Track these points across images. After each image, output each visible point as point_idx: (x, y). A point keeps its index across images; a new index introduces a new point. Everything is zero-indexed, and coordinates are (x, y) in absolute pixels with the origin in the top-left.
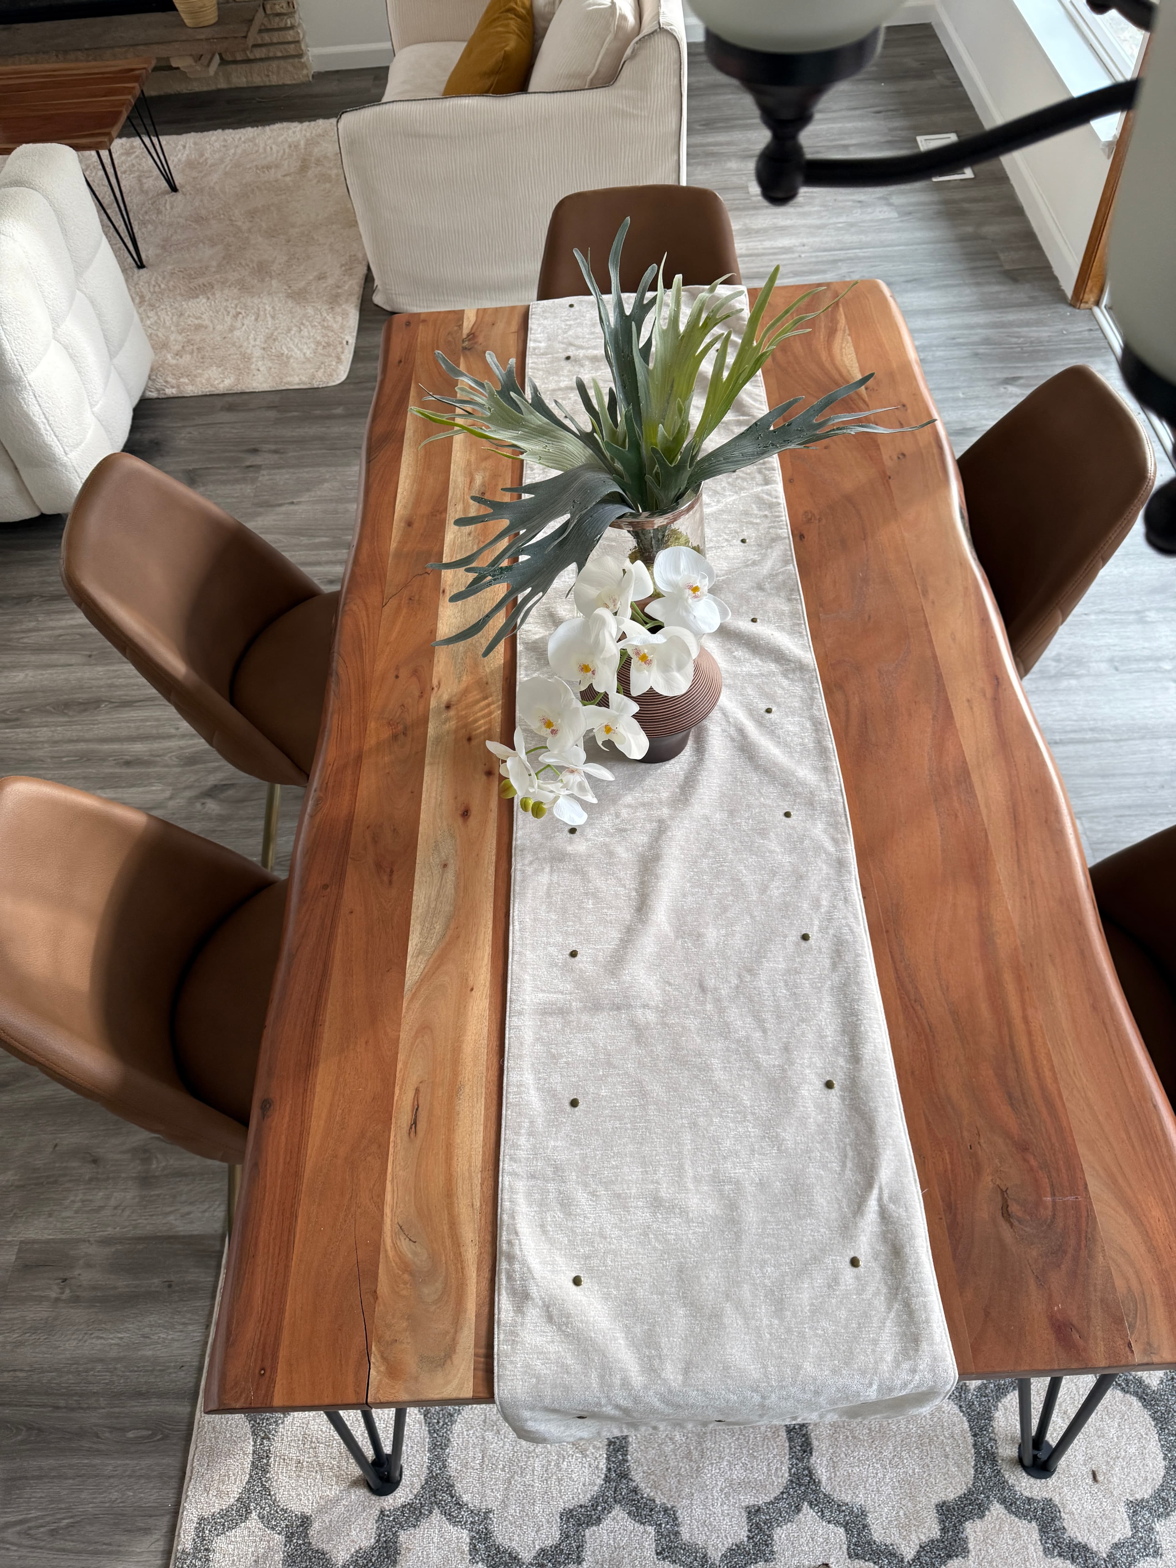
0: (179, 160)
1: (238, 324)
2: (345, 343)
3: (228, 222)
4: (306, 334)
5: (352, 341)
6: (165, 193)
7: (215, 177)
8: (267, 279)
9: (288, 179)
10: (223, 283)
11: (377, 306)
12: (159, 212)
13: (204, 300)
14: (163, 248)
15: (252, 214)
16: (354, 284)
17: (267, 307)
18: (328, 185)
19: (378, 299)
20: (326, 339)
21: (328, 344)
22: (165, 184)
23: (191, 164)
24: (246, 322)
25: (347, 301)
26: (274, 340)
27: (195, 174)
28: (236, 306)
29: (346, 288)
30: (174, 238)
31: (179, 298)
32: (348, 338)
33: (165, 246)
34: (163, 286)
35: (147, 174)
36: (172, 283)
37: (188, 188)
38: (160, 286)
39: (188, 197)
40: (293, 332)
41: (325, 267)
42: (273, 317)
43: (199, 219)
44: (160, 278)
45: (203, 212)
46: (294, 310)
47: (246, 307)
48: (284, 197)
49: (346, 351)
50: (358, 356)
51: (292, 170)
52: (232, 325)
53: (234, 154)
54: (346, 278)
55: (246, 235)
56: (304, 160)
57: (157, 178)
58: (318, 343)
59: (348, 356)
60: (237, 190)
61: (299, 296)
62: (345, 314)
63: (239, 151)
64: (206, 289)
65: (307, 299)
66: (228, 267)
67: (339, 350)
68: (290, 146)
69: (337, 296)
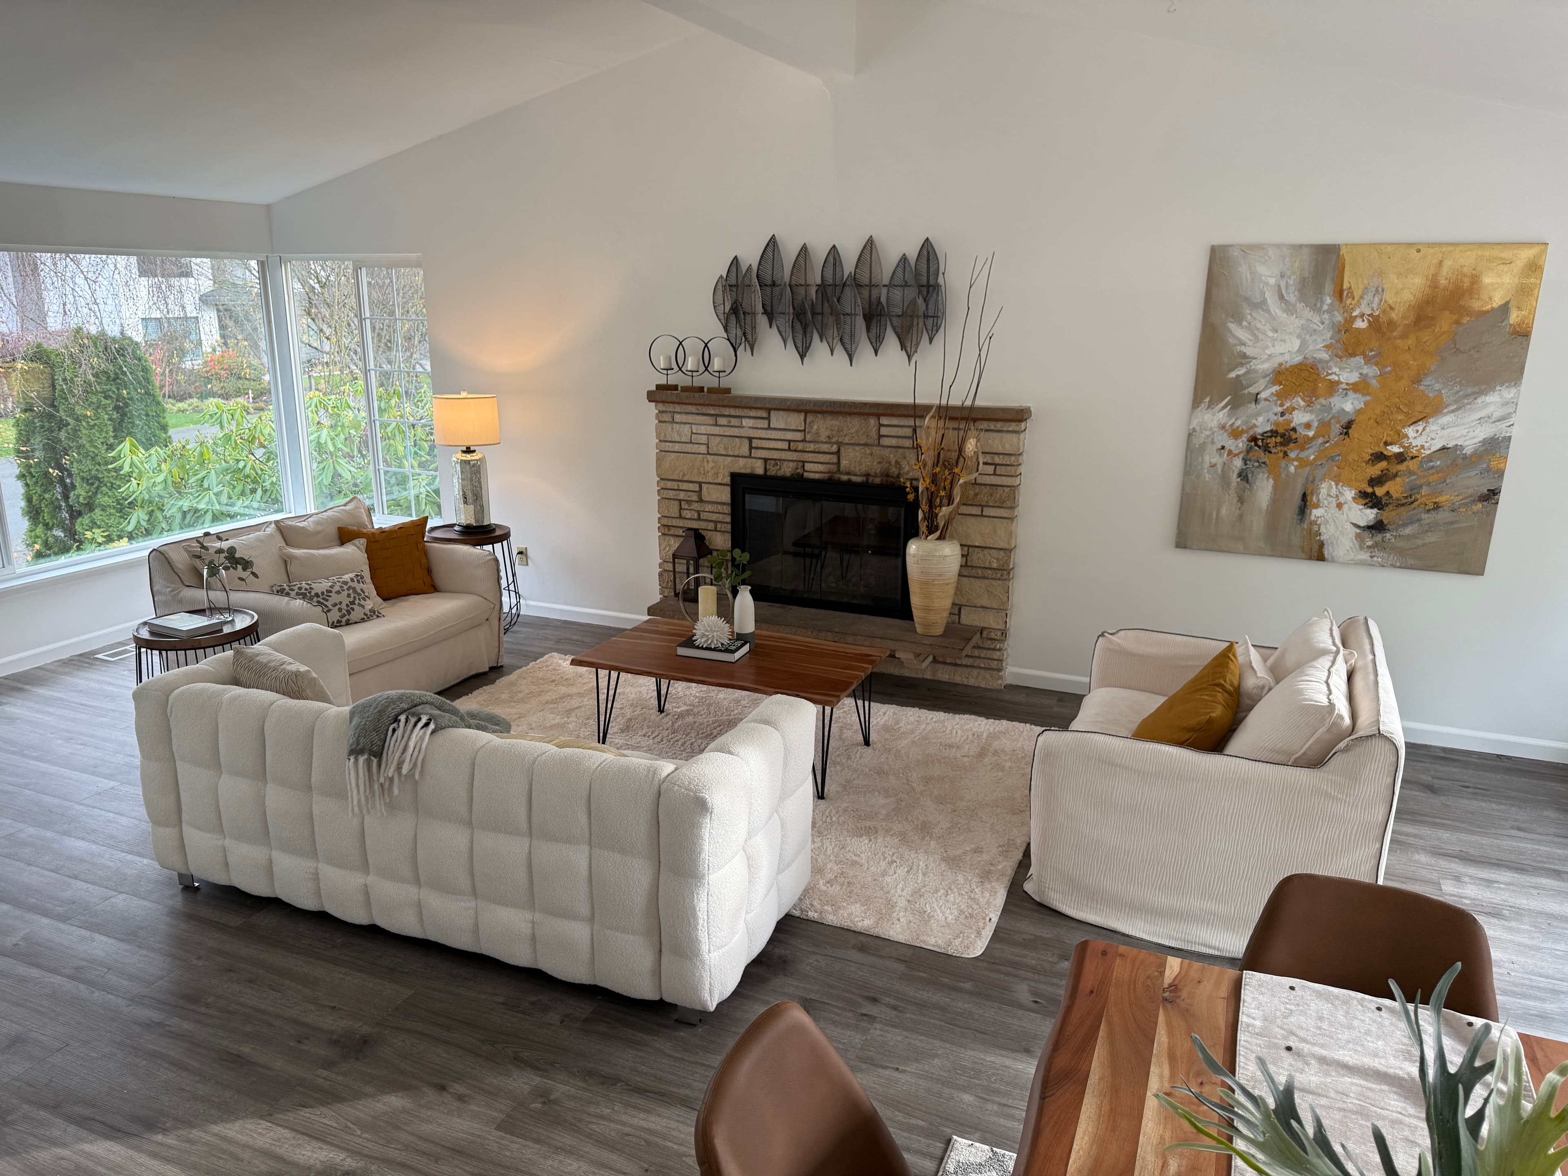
0: (878, 723)
1: (891, 872)
2: (988, 919)
3: (905, 781)
4: (952, 899)
5: (995, 919)
6: (858, 745)
7: (904, 743)
8: (928, 838)
9: (966, 759)
10: (887, 831)
11: (1026, 892)
12: (849, 758)
13: (867, 841)
14: (844, 787)
15: (927, 780)
16: (1008, 866)
17: (921, 863)
18: (1000, 774)
19: (1029, 887)
20: (970, 910)
21: (971, 916)
22: (860, 738)
23: (886, 728)
24: (899, 871)
25: (998, 880)
26: (921, 896)
27: (887, 736)
28: (893, 854)
29: (1000, 867)
30: (856, 782)
31: (845, 833)
32: (991, 915)
33: (846, 786)
34: (834, 819)
35: (848, 727)
36: (843, 818)
37: (879, 745)
38: (831, 818)
39: (877, 752)
40: (939, 894)
41: (983, 843)
42: (924, 874)
43: (881, 772)
44: (834, 812)
45: (886, 768)
46: (945, 873)
47: (902, 857)
48: (959, 773)
49: (987, 928)
50: (996, 936)
51: (971, 753)
52: (885, 870)
53: (925, 729)
54: (1001, 858)
55: (918, 796)
56: (983, 748)
57: (856, 731)
58: (962, 912)
59: (988, 933)
60: (920, 757)
61: (953, 862)
62: (993, 892)
63: (929, 728)
64: (870, 832)
65: (960, 867)
66: (895, 818)
67: (981, 924)
68: (974, 735)
69: (989, 872)
